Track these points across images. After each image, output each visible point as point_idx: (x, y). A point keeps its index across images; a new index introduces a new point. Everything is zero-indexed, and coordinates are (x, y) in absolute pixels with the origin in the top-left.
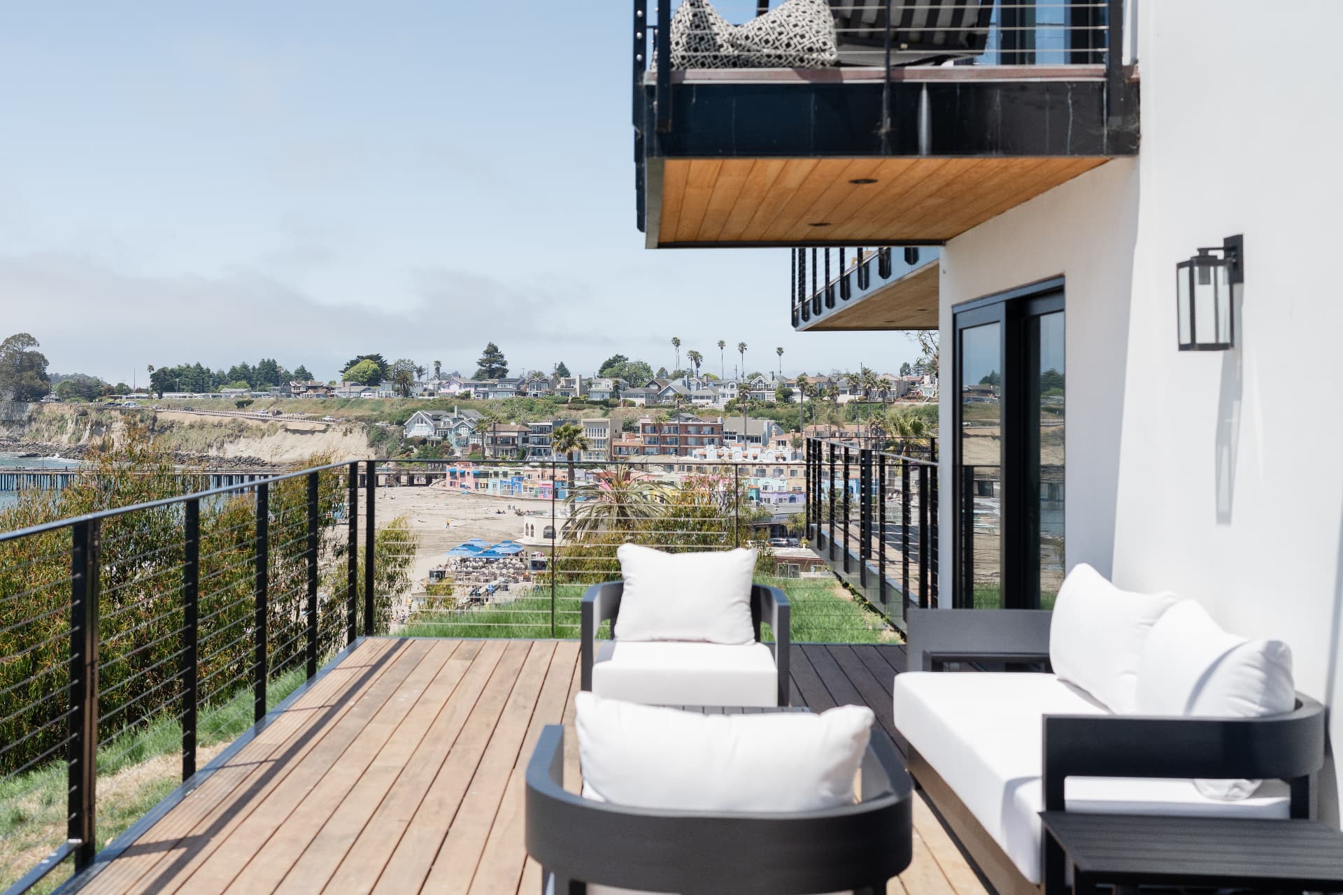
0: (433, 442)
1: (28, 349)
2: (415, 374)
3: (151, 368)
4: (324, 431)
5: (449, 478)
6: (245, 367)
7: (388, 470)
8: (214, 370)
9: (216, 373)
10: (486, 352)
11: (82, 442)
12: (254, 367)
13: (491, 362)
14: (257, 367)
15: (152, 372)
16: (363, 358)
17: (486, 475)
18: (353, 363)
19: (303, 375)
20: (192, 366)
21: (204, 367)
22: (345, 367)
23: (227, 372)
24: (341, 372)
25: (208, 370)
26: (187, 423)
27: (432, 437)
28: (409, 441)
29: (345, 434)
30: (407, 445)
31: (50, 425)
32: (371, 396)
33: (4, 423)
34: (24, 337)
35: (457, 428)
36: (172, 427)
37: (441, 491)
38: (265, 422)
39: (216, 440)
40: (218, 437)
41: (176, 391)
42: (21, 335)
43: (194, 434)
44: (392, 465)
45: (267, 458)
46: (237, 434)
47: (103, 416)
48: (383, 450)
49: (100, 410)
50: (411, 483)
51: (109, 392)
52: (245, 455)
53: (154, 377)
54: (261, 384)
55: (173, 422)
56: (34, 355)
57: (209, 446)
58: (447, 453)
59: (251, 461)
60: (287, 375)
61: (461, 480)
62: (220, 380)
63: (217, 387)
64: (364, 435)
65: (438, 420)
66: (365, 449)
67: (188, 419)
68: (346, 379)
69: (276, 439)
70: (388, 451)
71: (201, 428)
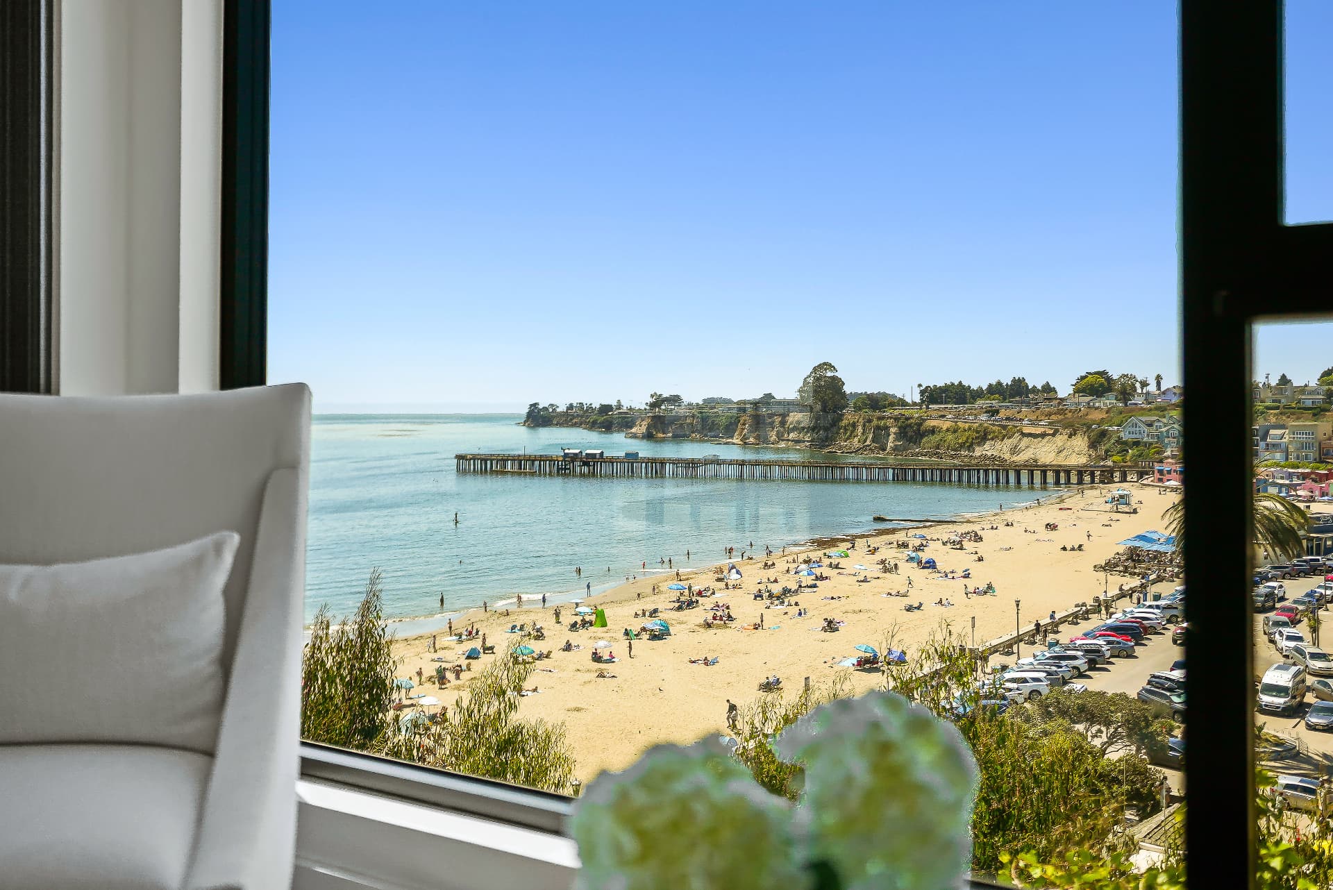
0: (1146, 443)
1: (829, 374)
2: (1138, 385)
3: (920, 385)
4: (1053, 435)
5: (1157, 475)
6: (999, 384)
7: (1105, 466)
8: (974, 387)
9: (975, 389)
11: (866, 443)
12: (1007, 384)
14: (1009, 383)
15: (922, 388)
16: (1091, 374)
18: (1083, 378)
19: (1048, 389)
20: (956, 384)
21: (965, 383)
22: (1076, 382)
23: (984, 387)
24: (1073, 386)
25: (969, 387)
26: (945, 428)
27: (1145, 439)
28: (1125, 443)
29: (1070, 436)
30: (1124, 446)
31: (846, 430)
32: (1097, 405)
33: (813, 429)
34: (826, 365)
35: (1167, 431)
36: (933, 431)
37: (1149, 485)
38: (1004, 427)
39: (967, 441)
40: (968, 439)
41: (941, 403)
42: (825, 364)
43: (950, 437)
44: (1109, 463)
45: (1007, 456)
46: (983, 436)
47: (882, 423)
48: (1102, 450)
49: (880, 418)
50: (1124, 480)
51: (892, 405)
52: (989, 454)
53: (922, 393)
54: (1010, 397)
55: (934, 427)
56: (834, 378)
57: (962, 446)
58: (1158, 453)
59: (993, 458)
60: (1034, 390)
61: (1168, 477)
62: (979, 394)
63: (975, 400)
64: (1086, 438)
65: (1150, 425)
66: (1087, 449)
67: (945, 425)
68: (1077, 391)
69: (1014, 441)
70: (1107, 451)
71: (955, 431)
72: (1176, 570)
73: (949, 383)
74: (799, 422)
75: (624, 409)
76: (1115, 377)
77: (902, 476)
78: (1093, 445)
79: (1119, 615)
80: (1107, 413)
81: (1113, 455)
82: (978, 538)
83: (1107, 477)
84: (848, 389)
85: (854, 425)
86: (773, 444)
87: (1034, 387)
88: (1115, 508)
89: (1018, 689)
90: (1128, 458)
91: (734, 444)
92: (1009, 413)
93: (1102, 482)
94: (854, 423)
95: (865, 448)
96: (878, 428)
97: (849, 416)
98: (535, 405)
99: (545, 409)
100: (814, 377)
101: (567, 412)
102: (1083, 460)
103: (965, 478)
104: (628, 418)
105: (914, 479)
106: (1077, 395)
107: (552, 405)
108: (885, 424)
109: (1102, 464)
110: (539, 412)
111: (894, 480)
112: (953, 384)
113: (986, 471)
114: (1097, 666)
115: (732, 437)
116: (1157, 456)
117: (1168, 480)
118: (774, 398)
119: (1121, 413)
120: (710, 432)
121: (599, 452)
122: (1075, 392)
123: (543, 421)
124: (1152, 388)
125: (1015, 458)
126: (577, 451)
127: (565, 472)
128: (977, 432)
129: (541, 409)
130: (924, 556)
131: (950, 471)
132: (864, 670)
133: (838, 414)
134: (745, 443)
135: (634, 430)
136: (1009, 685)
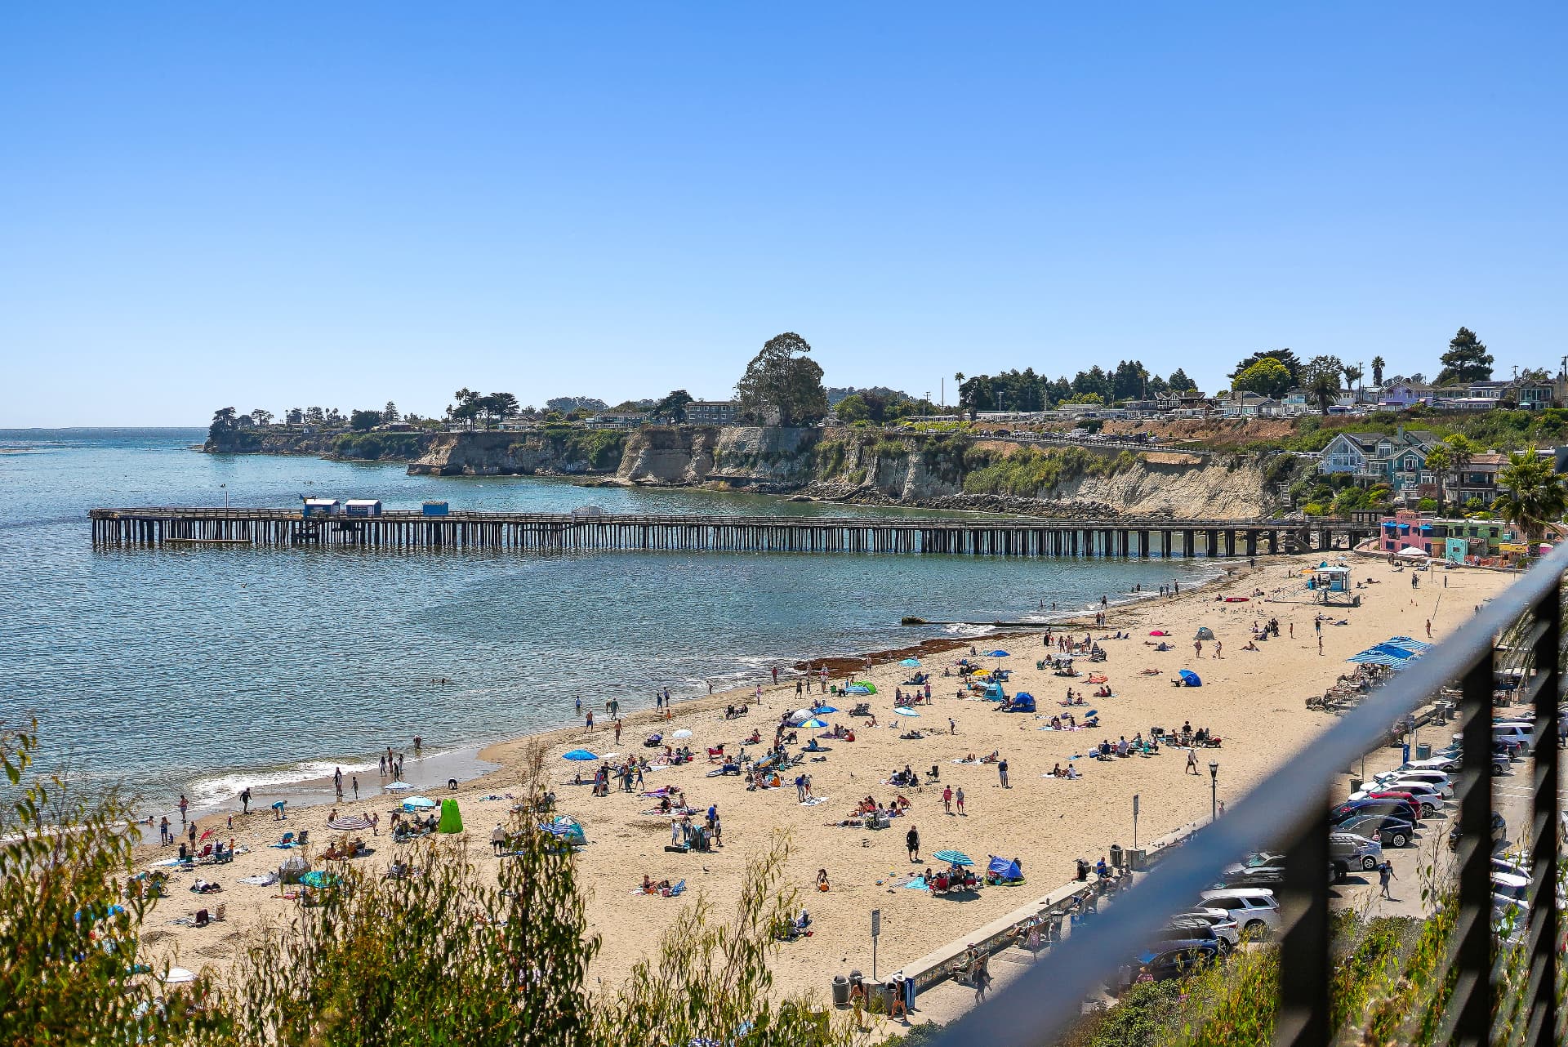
0: (1363, 481)
1: (796, 355)
2: (1343, 376)
3: (960, 376)
4: (1201, 467)
5: (1384, 536)
6: (1097, 372)
7: (1294, 522)
8: (1053, 379)
9: (1055, 382)
10: (1456, 343)
11: (864, 484)
12: (1110, 374)
13: (1463, 358)
14: (1115, 372)
15: (963, 382)
16: (1262, 355)
17: (1443, 532)
18: (1248, 363)
19: (1181, 382)
20: (1021, 373)
21: (1038, 372)
22: (1235, 369)
23: (1071, 380)
24: (1231, 376)
25: (1044, 379)
26: (1007, 454)
27: (1363, 473)
28: (1326, 480)
29: (1231, 468)
30: (1325, 485)
31: (826, 459)
32: (1274, 411)
33: (767, 457)
34: (791, 338)
35: (1400, 459)
36: (985, 461)
37: (1372, 555)
38: (1113, 452)
39: (1047, 479)
40: (1048, 473)
41: (996, 409)
42: (787, 336)
43: (1018, 470)
44: (1300, 516)
45: (1118, 505)
46: (1076, 471)
47: (893, 446)
48: (1287, 490)
49: (889, 438)
50: (1326, 547)
51: (906, 412)
52: (1087, 501)
53: (964, 390)
54: (1116, 399)
55: (987, 453)
56: (803, 362)
57: (1036, 487)
58: (1384, 497)
59: (1095, 510)
60: (1158, 384)
61: (1404, 539)
62: (1060, 392)
63: (1055, 403)
64: (1259, 471)
65: (1369, 449)
66: (1260, 492)
67: (1009, 449)
68: (1238, 387)
69: (1132, 477)
70: (1295, 496)
71: (1025, 461)
72: (1448, 704)
73: (1008, 371)
74: (740, 445)
75: (401, 420)
76: (1304, 361)
77: (938, 544)
78: (1272, 484)
79: (1370, 786)
80: (1292, 427)
81: (1306, 503)
82: (1099, 655)
83: (1298, 544)
84: (826, 382)
85: (841, 452)
86: (690, 485)
87: (1158, 379)
88: (1323, 597)
89: (1229, 919)
90: (1332, 508)
91: (618, 485)
92: (1121, 428)
93: (1290, 550)
94: (841, 446)
95: (863, 492)
96: (886, 454)
97: (831, 433)
98: (226, 413)
99: (246, 419)
100: (767, 361)
101: (289, 426)
102: (1253, 512)
103: (1050, 545)
104: (411, 437)
105: (959, 551)
106: (1239, 394)
107: (259, 412)
108: (899, 447)
109: (1287, 517)
110: (234, 427)
111: (924, 550)
112: (1016, 374)
113: (1088, 534)
114: (1349, 874)
115: (614, 472)
116: (1382, 503)
117: (1405, 546)
118: (691, 399)
119: (1317, 427)
120: (569, 462)
121: (373, 502)
122: (1235, 389)
123: (243, 444)
124: (1367, 380)
125: (1134, 509)
126: (330, 502)
127: (307, 541)
128: (1066, 462)
129: (238, 421)
130: (1012, 690)
131: (1025, 532)
132: (950, 896)
133: (810, 429)
134: (639, 484)
135: (425, 460)
136: (1213, 912)
